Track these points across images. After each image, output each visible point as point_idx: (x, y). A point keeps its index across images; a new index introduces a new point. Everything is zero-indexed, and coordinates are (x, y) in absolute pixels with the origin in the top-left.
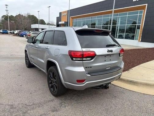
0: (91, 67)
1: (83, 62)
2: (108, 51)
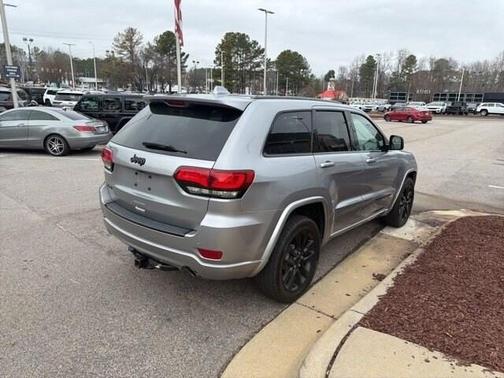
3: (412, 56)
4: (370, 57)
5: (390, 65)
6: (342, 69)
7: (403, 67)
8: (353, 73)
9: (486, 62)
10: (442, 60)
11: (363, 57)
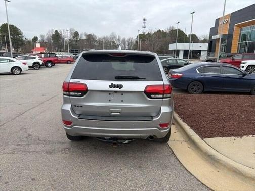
0: (82, 106)
1: (71, 97)
2: (112, 86)
3: (76, 32)
4: (56, 31)
5: (67, 36)
6: (42, 36)
7: (73, 37)
8: (48, 39)
9: (107, 37)
10: (90, 35)
11: (53, 30)
